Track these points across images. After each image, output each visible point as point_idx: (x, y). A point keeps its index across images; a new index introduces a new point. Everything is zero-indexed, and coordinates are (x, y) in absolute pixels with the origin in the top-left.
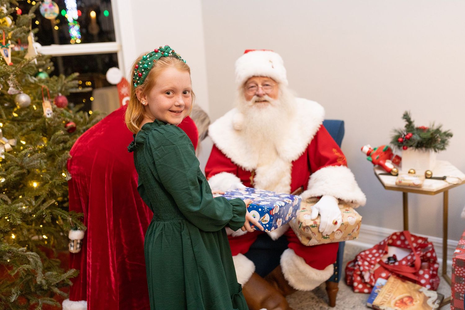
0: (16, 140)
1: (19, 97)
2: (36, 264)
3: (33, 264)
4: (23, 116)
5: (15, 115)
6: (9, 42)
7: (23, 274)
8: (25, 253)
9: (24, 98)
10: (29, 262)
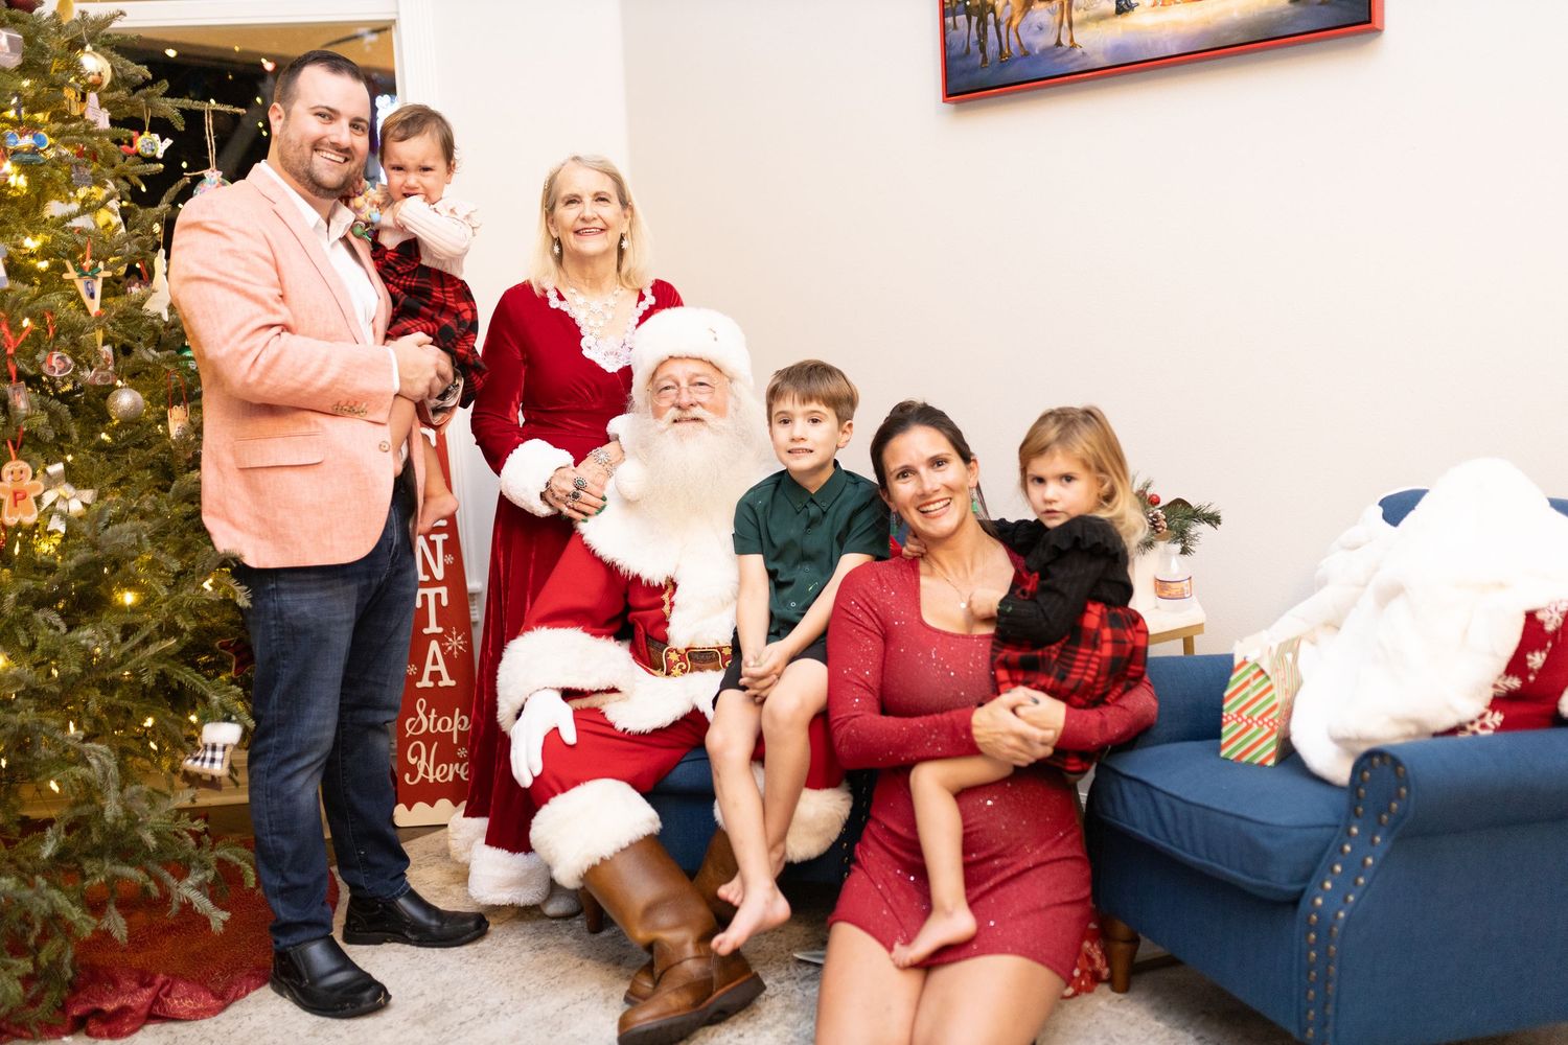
0: (97, 491)
1: (116, 397)
2: (105, 774)
3: (99, 772)
4: (123, 440)
5: (104, 436)
6: (101, 265)
7: (72, 787)
8: (82, 745)
9: (126, 399)
10: (88, 765)
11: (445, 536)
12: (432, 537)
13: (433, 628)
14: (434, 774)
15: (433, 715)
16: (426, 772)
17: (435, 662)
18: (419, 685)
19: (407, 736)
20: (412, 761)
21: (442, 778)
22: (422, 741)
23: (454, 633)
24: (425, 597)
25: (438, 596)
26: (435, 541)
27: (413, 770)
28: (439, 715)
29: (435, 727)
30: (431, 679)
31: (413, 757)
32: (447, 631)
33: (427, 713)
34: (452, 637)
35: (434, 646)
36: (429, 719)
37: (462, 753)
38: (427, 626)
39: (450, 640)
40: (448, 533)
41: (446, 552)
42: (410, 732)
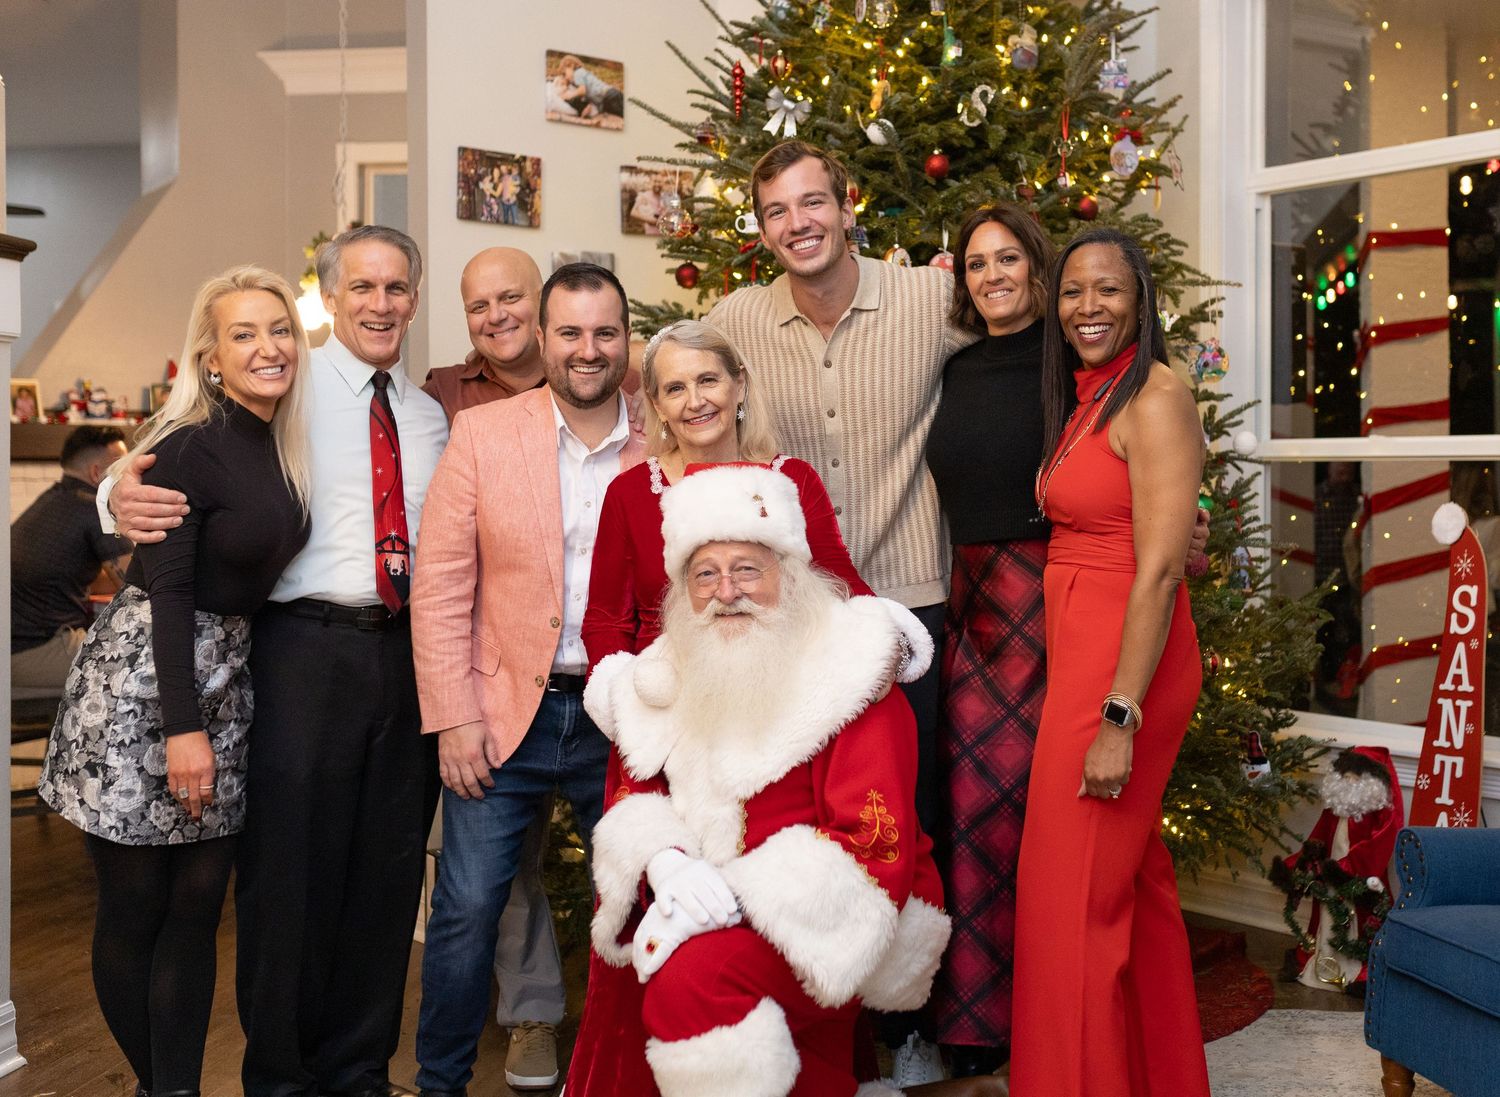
11: (1470, 703)
12: (1459, 702)
13: (1445, 799)
23: (1463, 809)
24: (1443, 764)
25: (1454, 765)
26: (1460, 707)
32: (1457, 805)
34: (1460, 811)
35: (1444, 819)
38: (1440, 796)
39: (1458, 814)
40: (1474, 701)
41: (1468, 720)
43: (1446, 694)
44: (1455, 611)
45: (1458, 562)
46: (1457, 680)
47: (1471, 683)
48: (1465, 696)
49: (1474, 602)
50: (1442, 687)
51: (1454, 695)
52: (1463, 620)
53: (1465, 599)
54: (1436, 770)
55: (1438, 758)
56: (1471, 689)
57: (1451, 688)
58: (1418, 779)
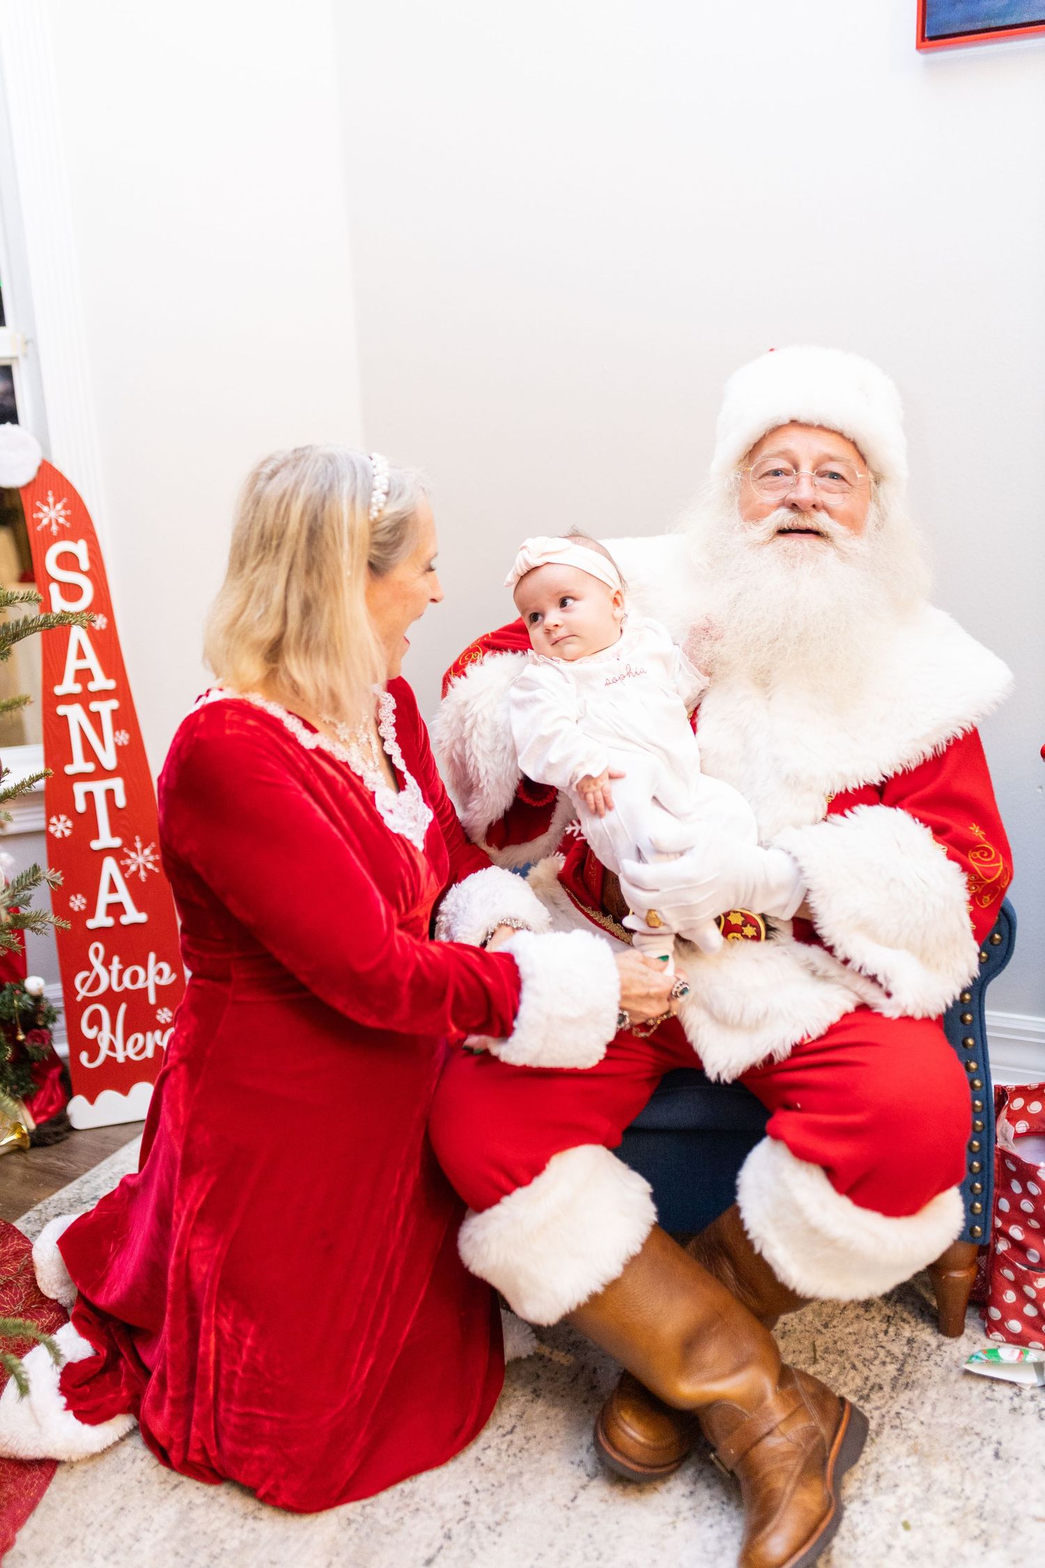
11: (114, 704)
12: (94, 706)
13: (105, 839)
14: (125, 1048)
15: (116, 964)
16: (112, 1047)
17: (113, 889)
18: (91, 924)
19: (79, 998)
20: (89, 1033)
21: (138, 1054)
22: (105, 1005)
23: (139, 845)
24: (89, 796)
25: (110, 793)
26: (98, 713)
27: (93, 1048)
28: (125, 964)
29: (120, 982)
30: (109, 913)
31: (90, 1026)
32: (129, 842)
33: (107, 963)
34: (135, 850)
35: (110, 866)
36: (109, 972)
37: (164, 1015)
38: (97, 837)
39: (133, 855)
40: (118, 698)
41: (117, 727)
42: (83, 993)
43: (69, 699)
44: (54, 580)
45: (40, 510)
46: (84, 676)
47: (108, 676)
48: (104, 695)
49: (85, 564)
50: (59, 690)
51: (84, 698)
52: (72, 592)
53: (67, 561)
54: (81, 806)
55: (79, 789)
56: (111, 684)
57: (77, 689)
58: (48, 823)
